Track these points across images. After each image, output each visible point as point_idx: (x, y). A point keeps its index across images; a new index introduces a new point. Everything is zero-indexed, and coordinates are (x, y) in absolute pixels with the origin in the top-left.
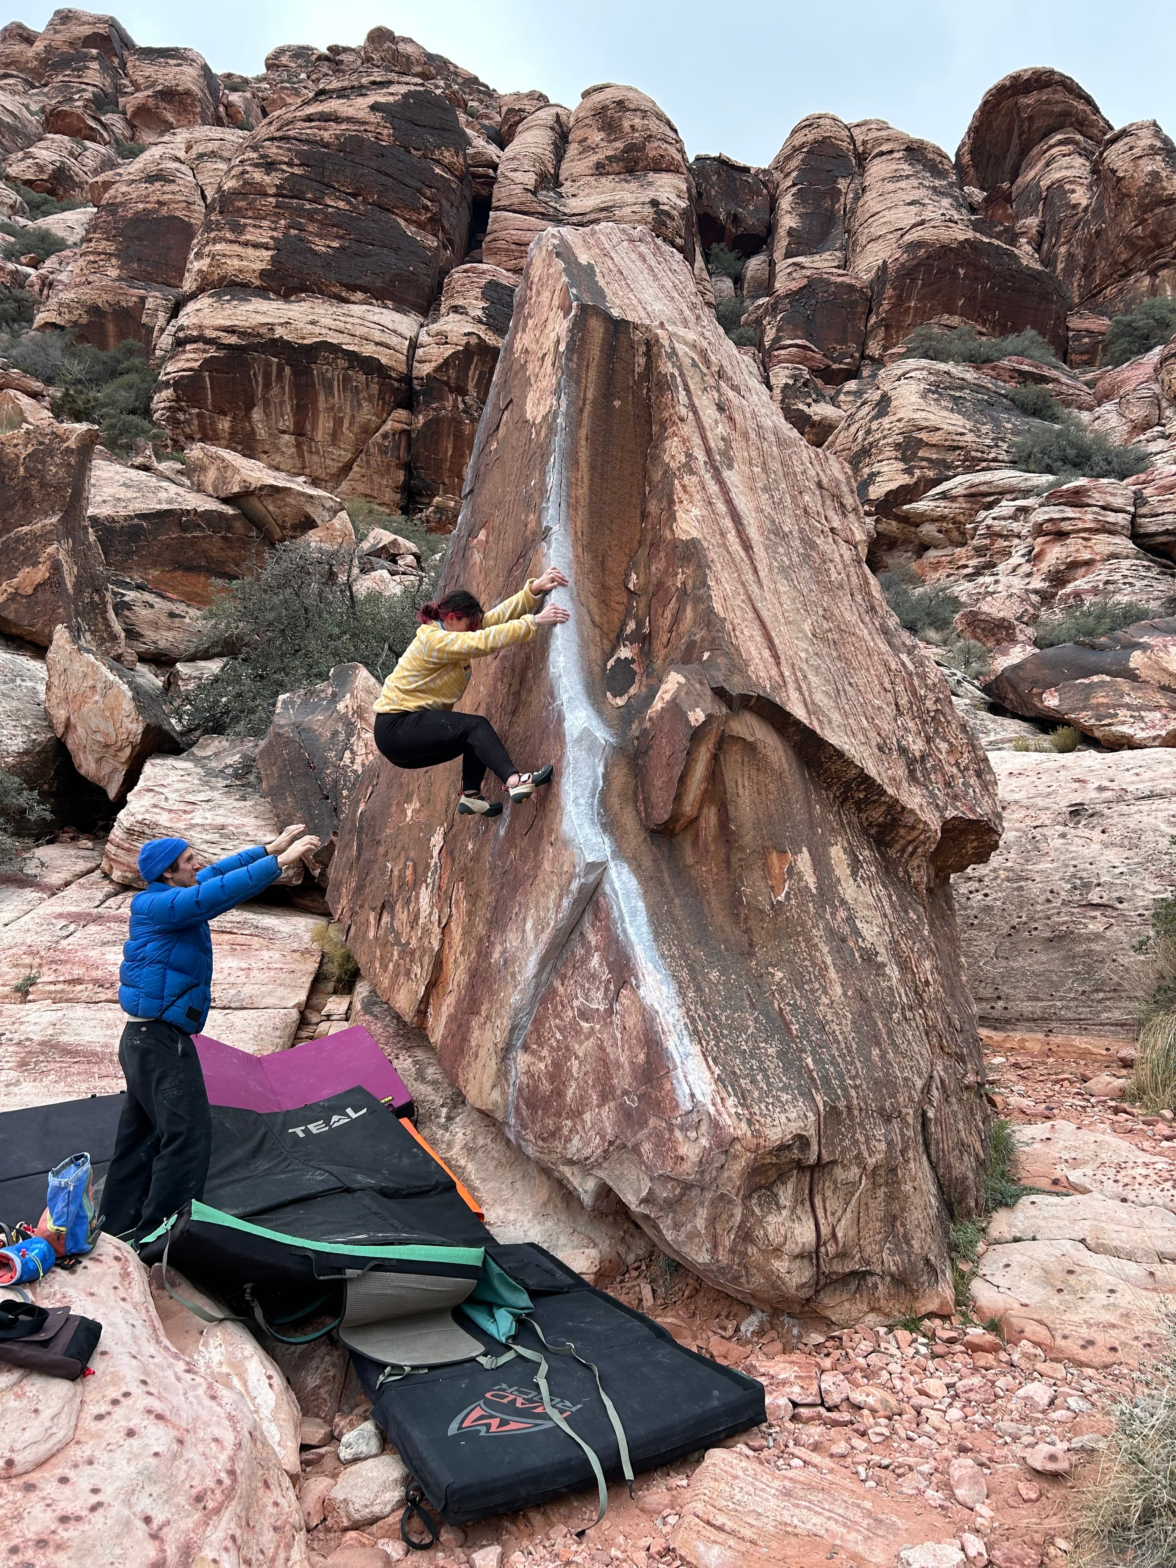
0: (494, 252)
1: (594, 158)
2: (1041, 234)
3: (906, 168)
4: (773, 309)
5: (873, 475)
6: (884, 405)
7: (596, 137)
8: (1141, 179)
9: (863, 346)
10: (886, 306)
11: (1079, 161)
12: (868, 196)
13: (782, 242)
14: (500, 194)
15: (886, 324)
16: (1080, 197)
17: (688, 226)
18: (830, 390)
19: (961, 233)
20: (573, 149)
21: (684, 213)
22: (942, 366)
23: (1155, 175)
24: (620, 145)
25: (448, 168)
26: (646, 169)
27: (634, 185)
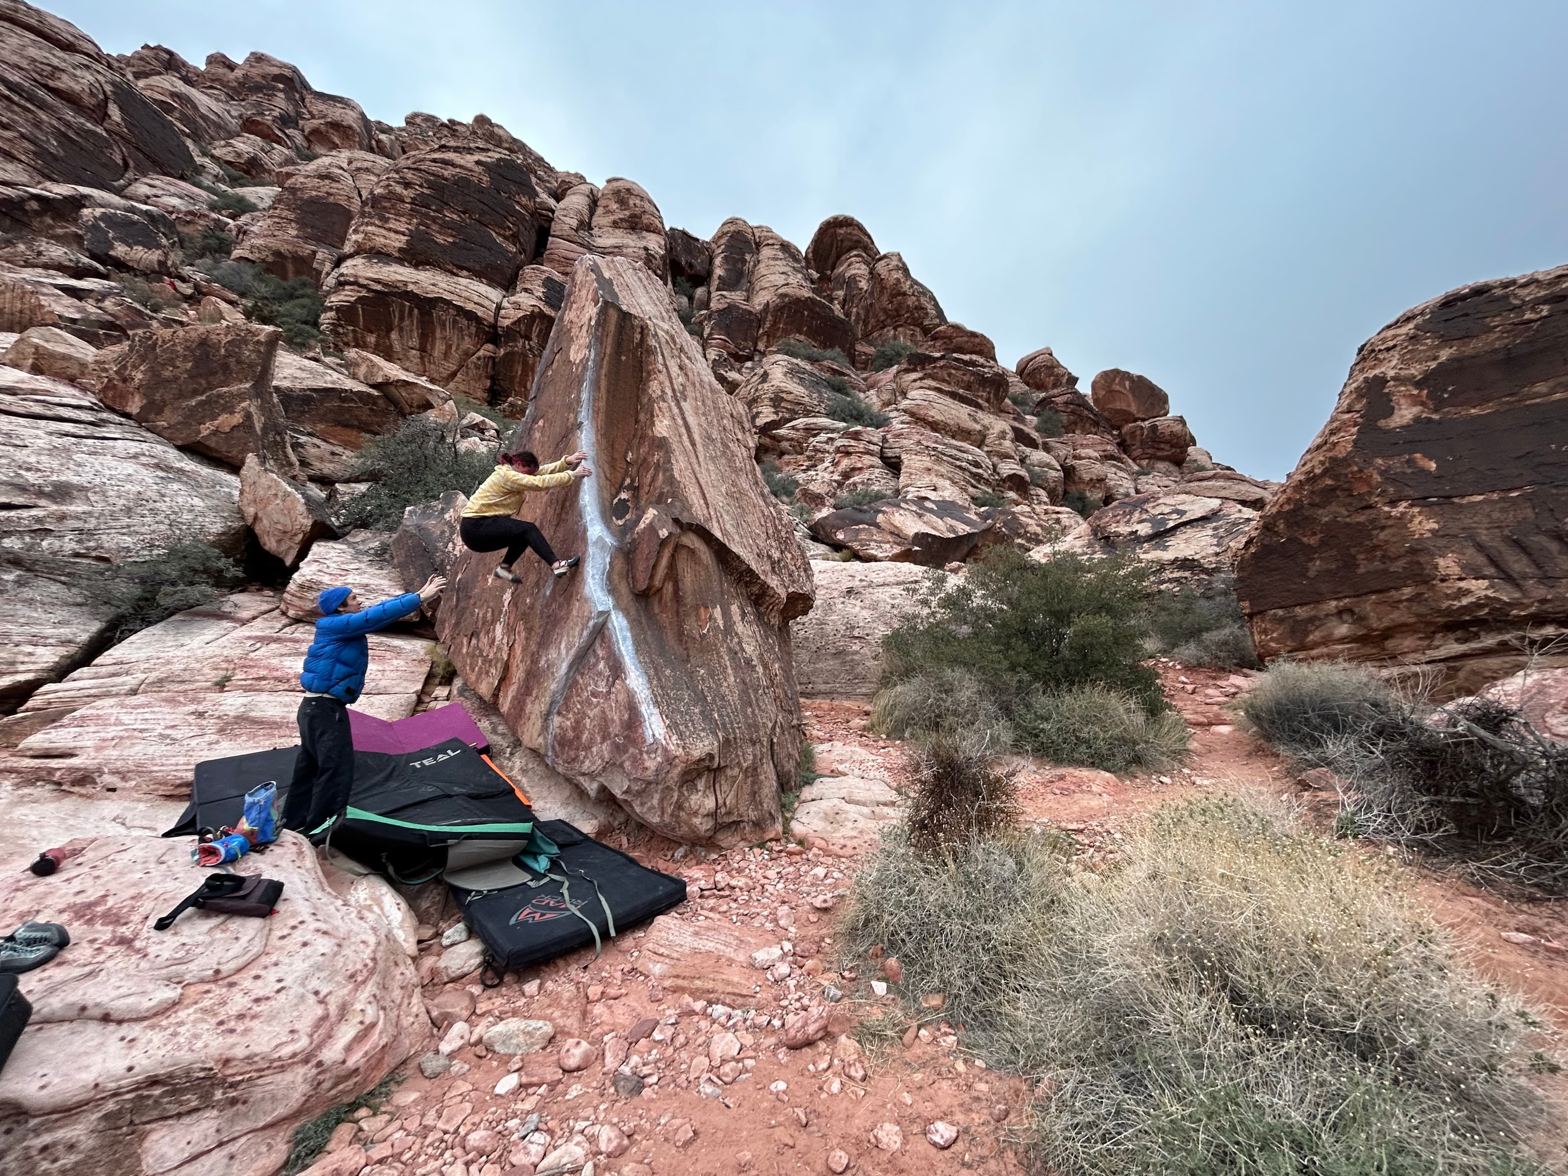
0: (551, 261)
1: (612, 218)
2: (845, 300)
3: (780, 255)
4: (709, 317)
5: (758, 413)
6: (765, 377)
7: (614, 206)
8: (892, 281)
9: (756, 344)
10: (768, 325)
11: (864, 267)
12: (761, 265)
13: (715, 283)
14: (555, 228)
15: (767, 334)
16: (864, 285)
17: (665, 264)
18: (737, 365)
19: (806, 293)
20: (600, 211)
21: (663, 257)
22: (795, 361)
23: (898, 280)
24: (627, 213)
25: (524, 207)
26: (642, 229)
27: (634, 237)
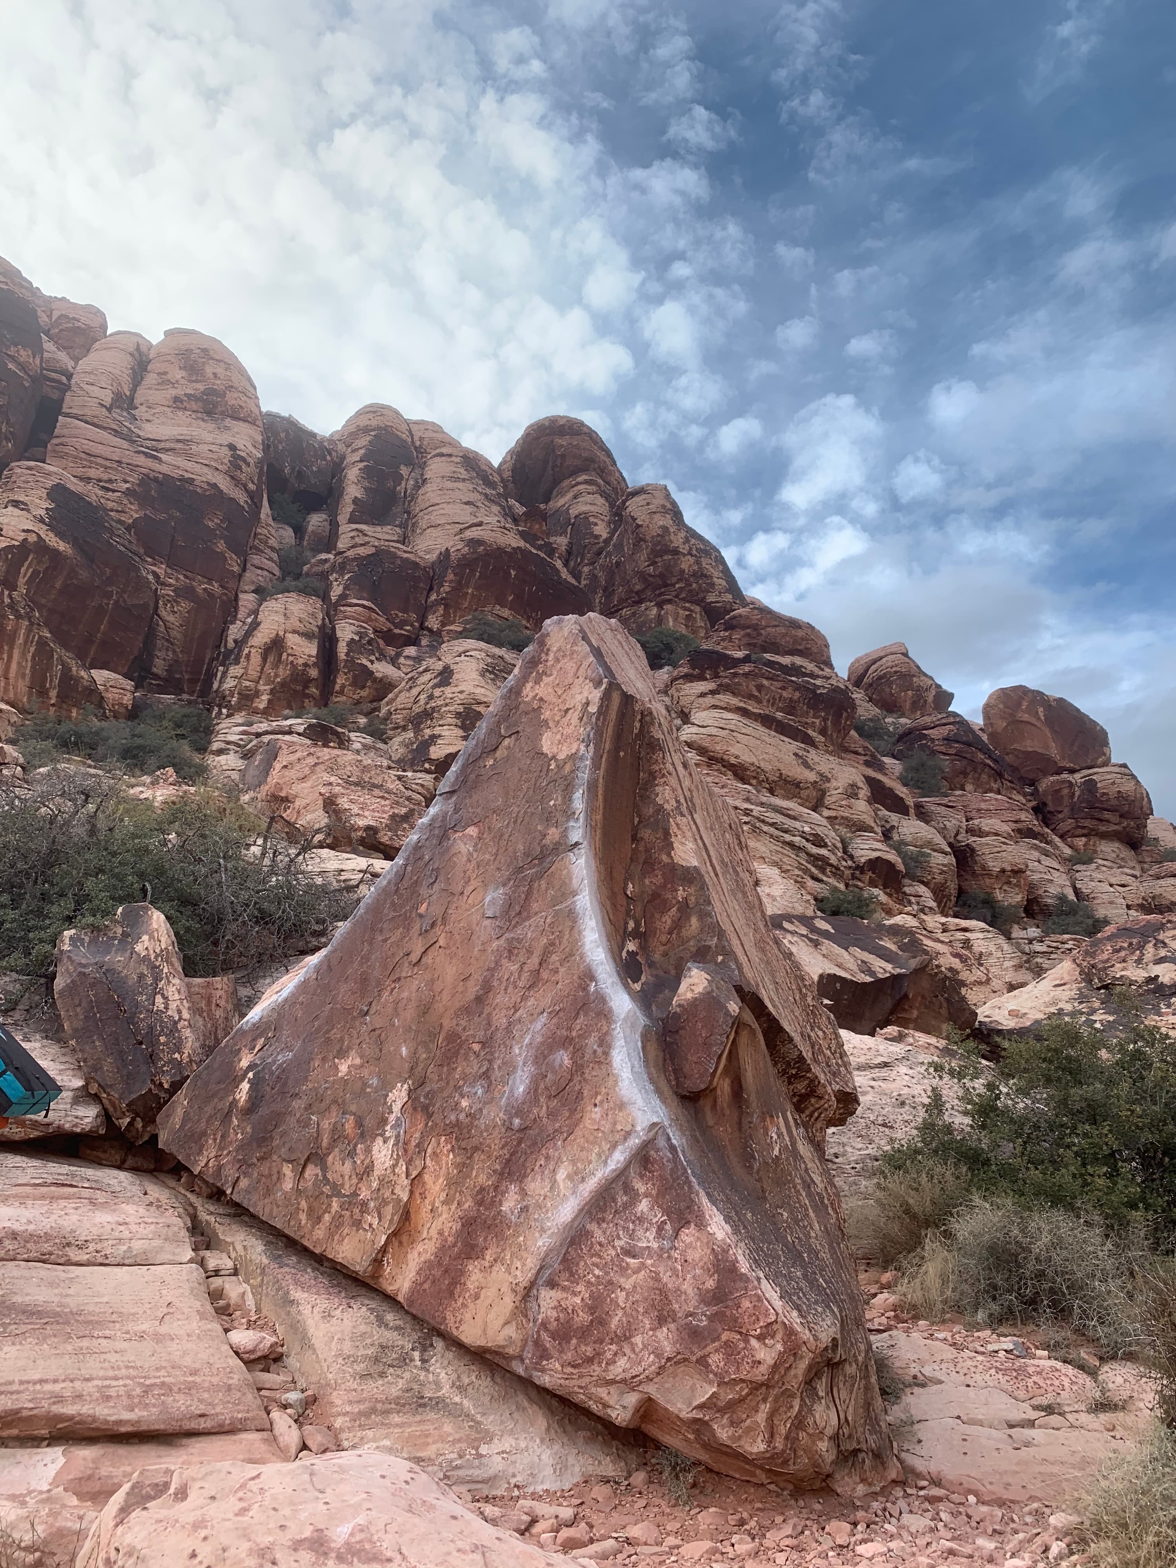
0: (62, 456)
1: (173, 392)
2: (569, 553)
3: (464, 474)
4: (342, 568)
5: (434, 738)
6: (446, 676)
7: (178, 374)
8: (655, 531)
9: (422, 619)
10: (446, 588)
11: (600, 501)
12: (428, 487)
13: (346, 509)
14: (71, 403)
15: (445, 602)
16: (601, 530)
17: (260, 475)
18: (391, 651)
19: (513, 541)
20: (151, 379)
21: (260, 461)
22: (497, 651)
23: (665, 529)
24: (201, 387)
25: (23, 367)
26: (225, 415)
27: (211, 426)
